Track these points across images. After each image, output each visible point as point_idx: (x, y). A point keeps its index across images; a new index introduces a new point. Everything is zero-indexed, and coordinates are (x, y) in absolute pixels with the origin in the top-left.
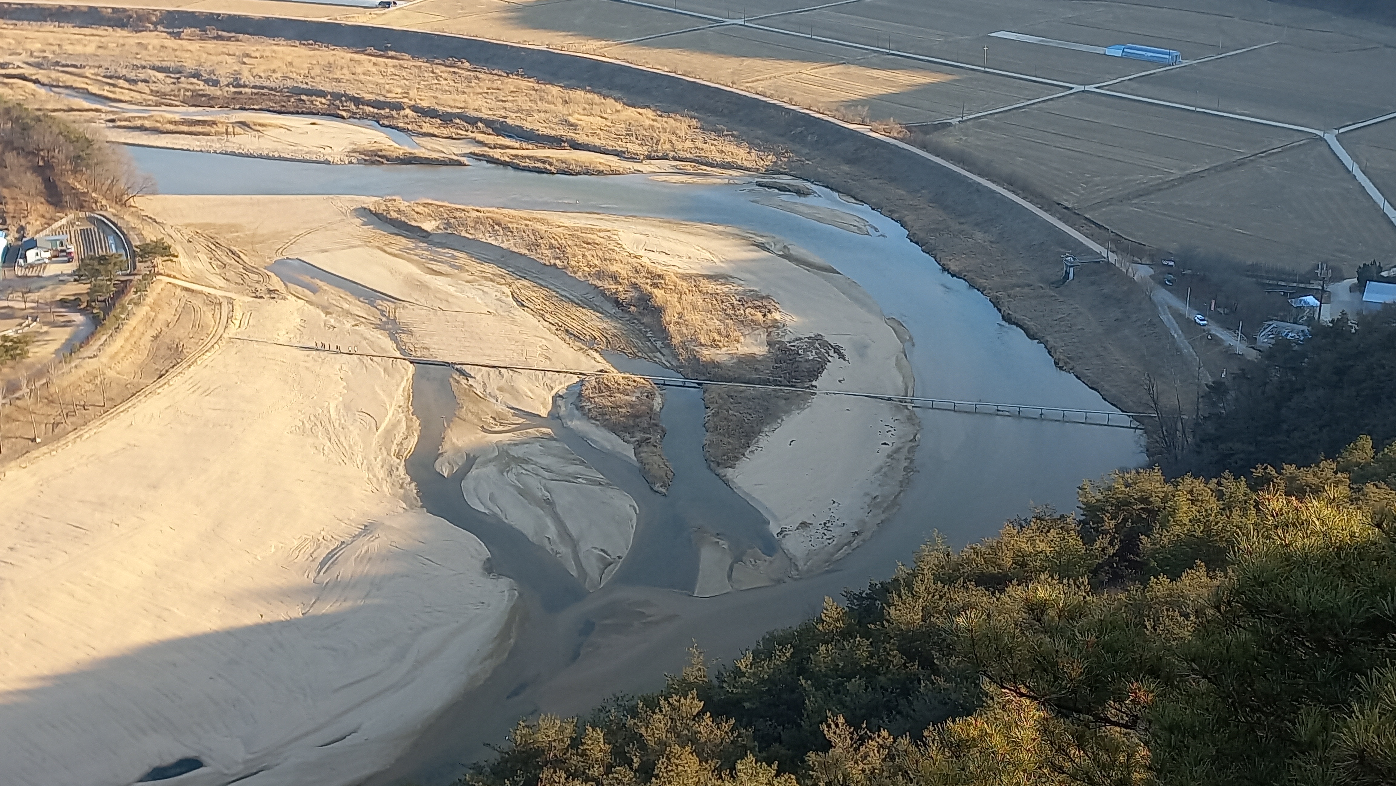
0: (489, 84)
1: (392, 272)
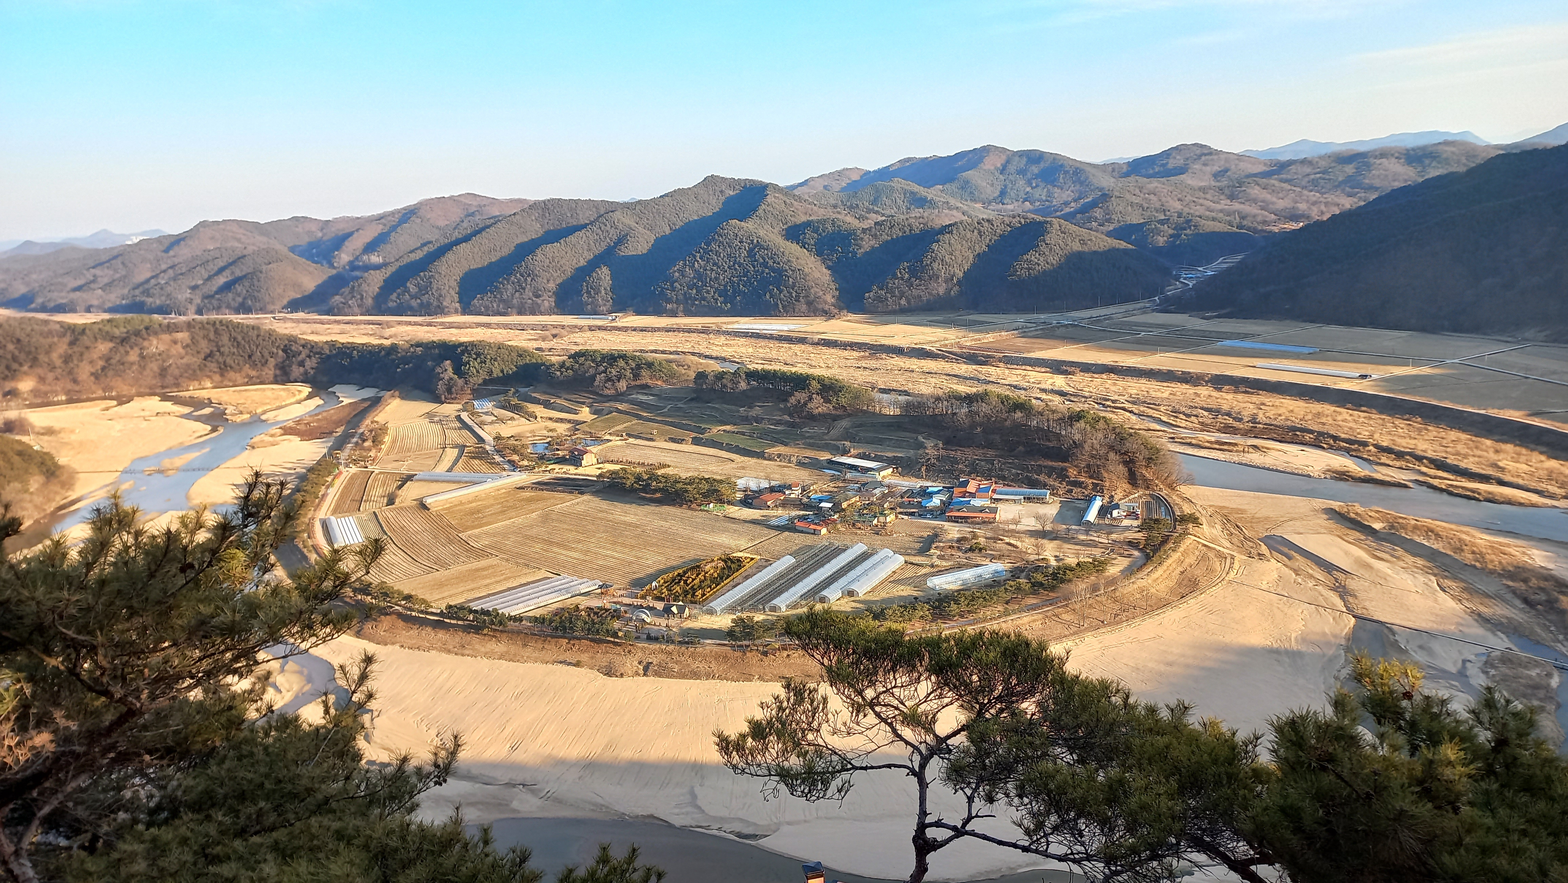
0: (1434, 433)
1: (1346, 553)
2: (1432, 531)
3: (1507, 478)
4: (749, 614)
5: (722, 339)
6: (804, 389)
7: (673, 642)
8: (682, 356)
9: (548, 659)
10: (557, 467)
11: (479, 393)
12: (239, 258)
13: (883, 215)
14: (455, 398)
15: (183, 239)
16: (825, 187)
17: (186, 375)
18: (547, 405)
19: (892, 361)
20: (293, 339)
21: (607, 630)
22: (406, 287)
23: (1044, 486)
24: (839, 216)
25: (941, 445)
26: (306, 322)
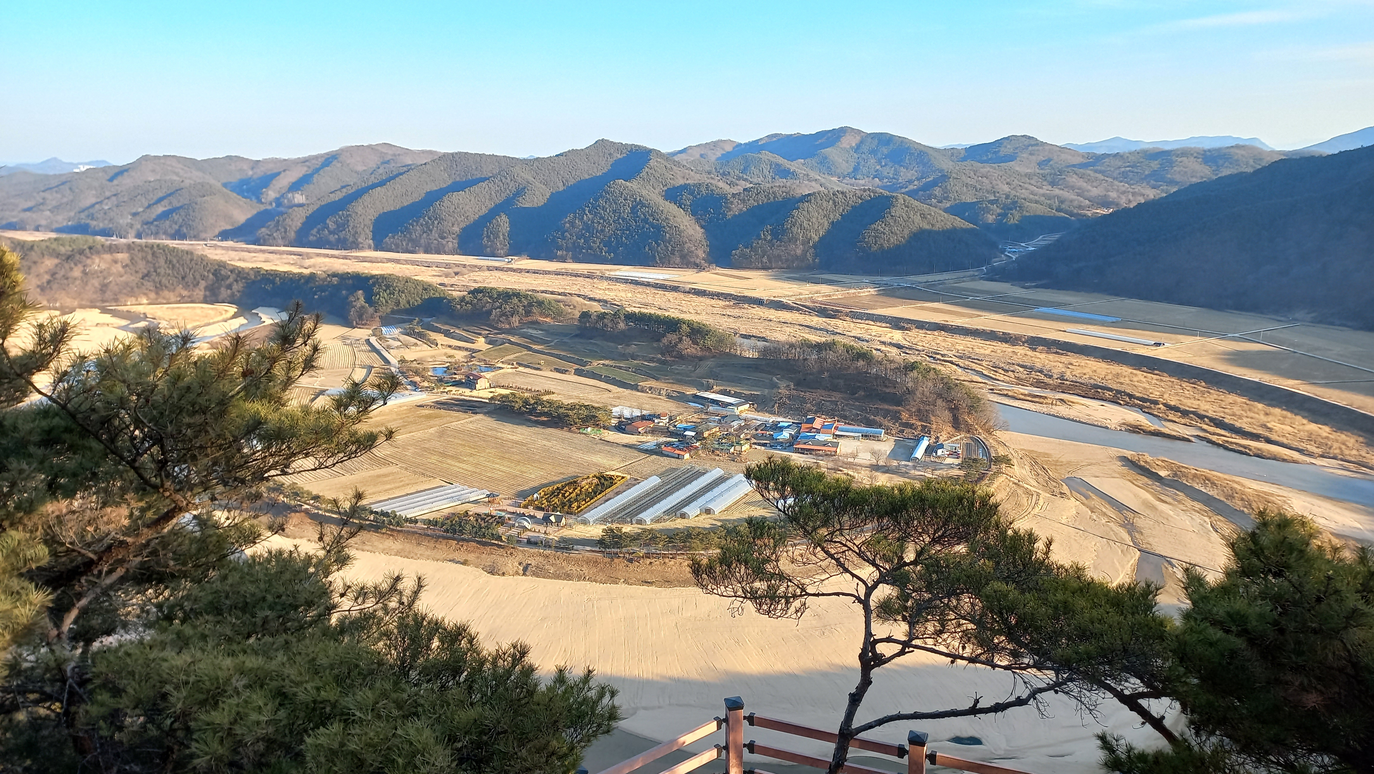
0: (1216, 396)
1: (1136, 495)
2: (1209, 480)
3: (1274, 437)
4: (620, 526)
5: (605, 284)
6: (675, 331)
7: (550, 547)
8: (569, 297)
9: (438, 557)
10: (453, 389)
11: (387, 321)
12: (177, 190)
13: (751, 183)
14: (366, 324)
15: (127, 170)
16: (701, 156)
17: (125, 291)
18: (447, 334)
19: (753, 311)
20: (222, 265)
21: (492, 534)
22: (326, 224)
23: (880, 426)
24: (712, 181)
25: (792, 387)
26: (234, 249)
